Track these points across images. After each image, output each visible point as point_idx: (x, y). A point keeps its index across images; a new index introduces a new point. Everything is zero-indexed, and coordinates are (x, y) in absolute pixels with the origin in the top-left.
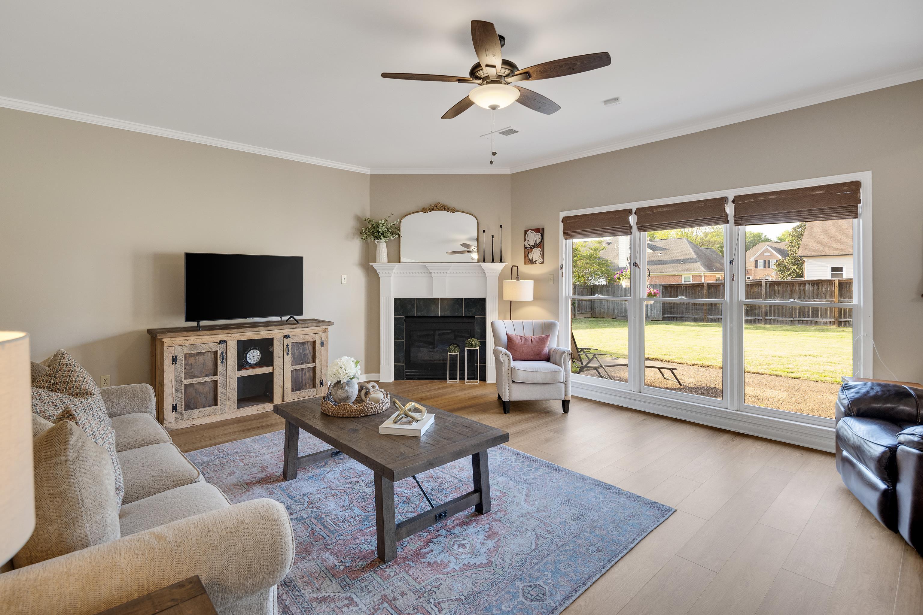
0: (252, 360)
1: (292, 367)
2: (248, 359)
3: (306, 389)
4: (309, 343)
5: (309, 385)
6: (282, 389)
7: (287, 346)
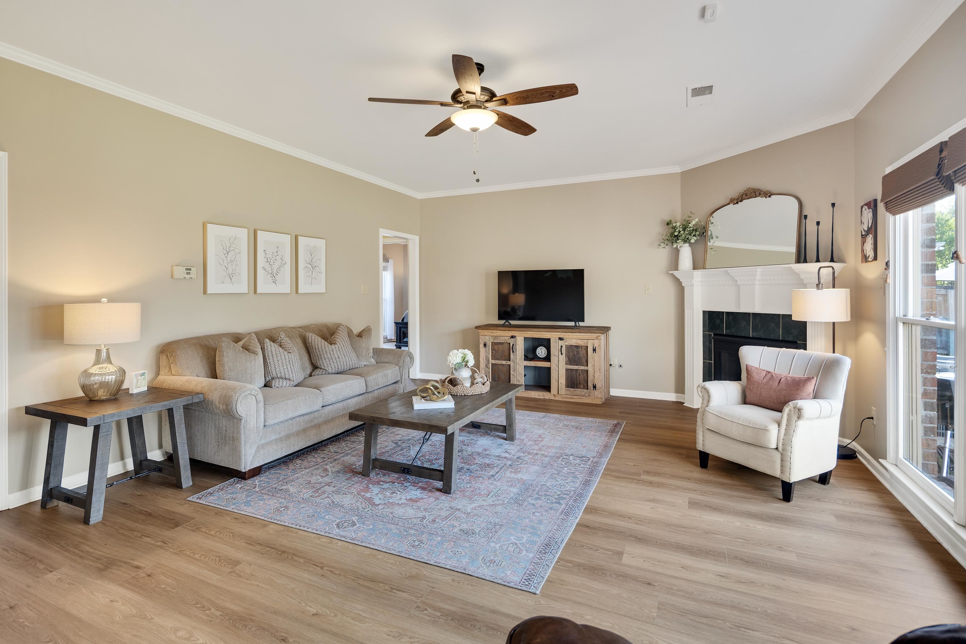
0: (540, 355)
1: (566, 366)
2: (537, 353)
3: (580, 388)
4: (583, 348)
5: (584, 386)
6: (557, 383)
7: (562, 347)
